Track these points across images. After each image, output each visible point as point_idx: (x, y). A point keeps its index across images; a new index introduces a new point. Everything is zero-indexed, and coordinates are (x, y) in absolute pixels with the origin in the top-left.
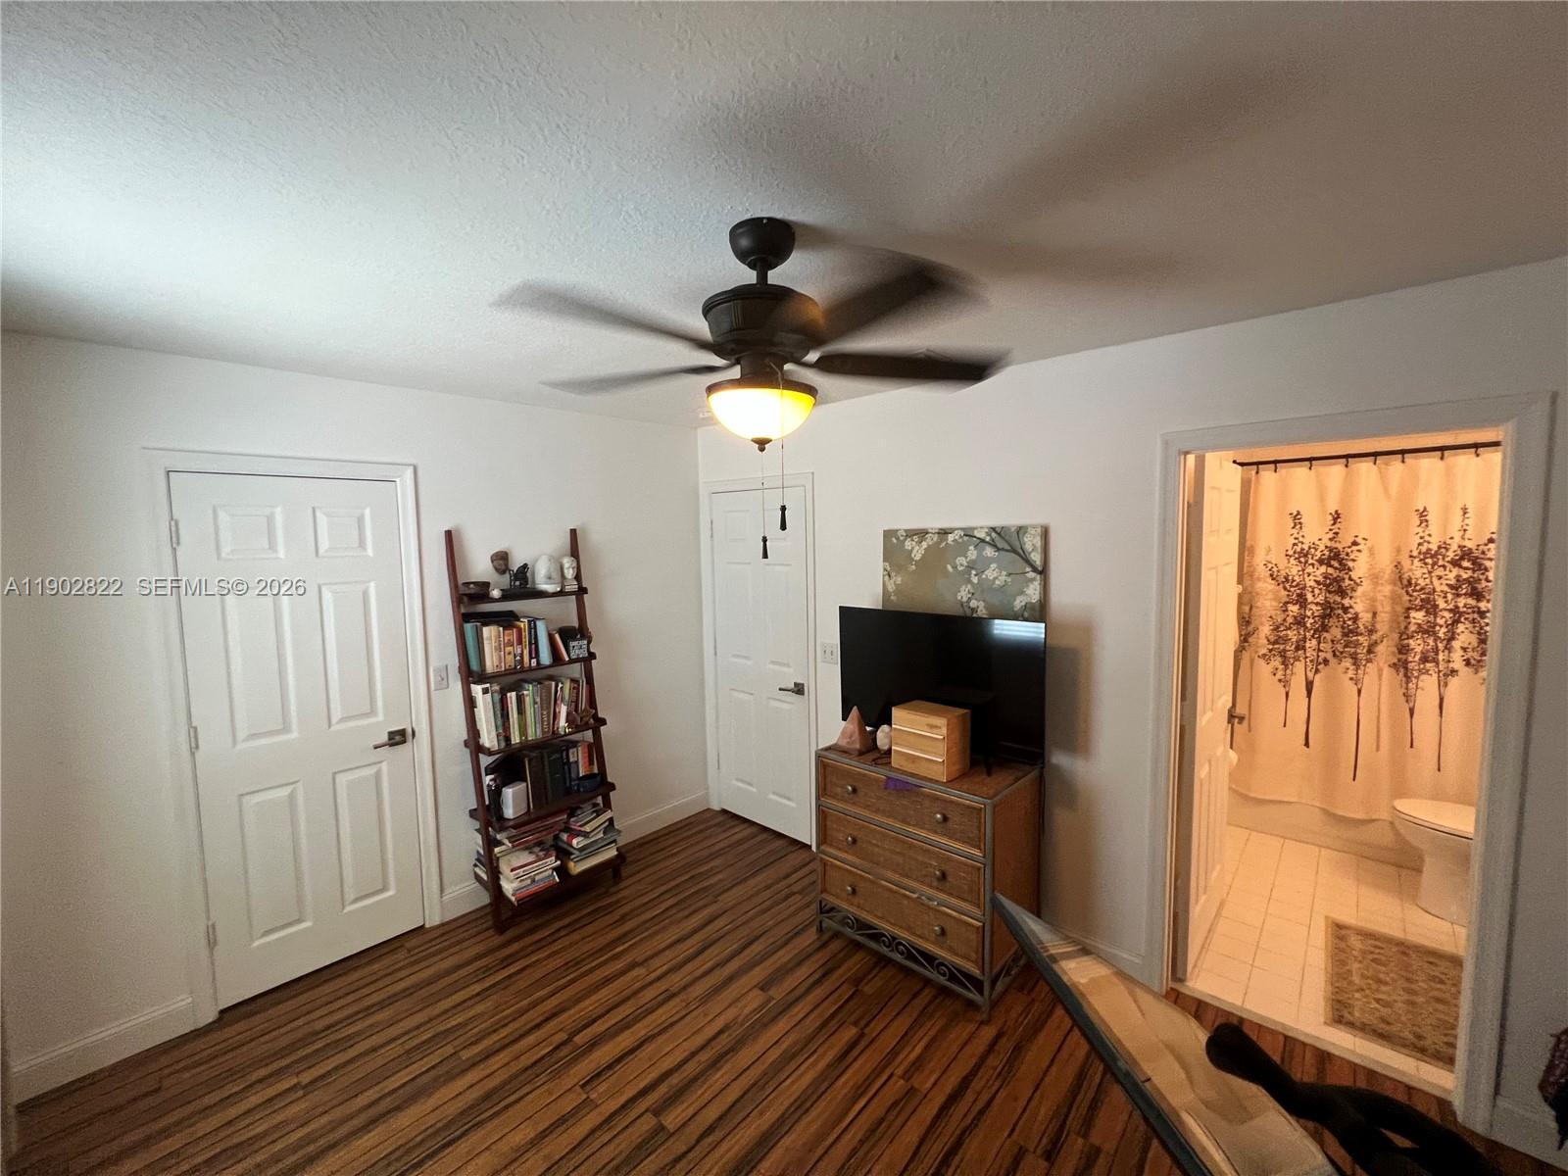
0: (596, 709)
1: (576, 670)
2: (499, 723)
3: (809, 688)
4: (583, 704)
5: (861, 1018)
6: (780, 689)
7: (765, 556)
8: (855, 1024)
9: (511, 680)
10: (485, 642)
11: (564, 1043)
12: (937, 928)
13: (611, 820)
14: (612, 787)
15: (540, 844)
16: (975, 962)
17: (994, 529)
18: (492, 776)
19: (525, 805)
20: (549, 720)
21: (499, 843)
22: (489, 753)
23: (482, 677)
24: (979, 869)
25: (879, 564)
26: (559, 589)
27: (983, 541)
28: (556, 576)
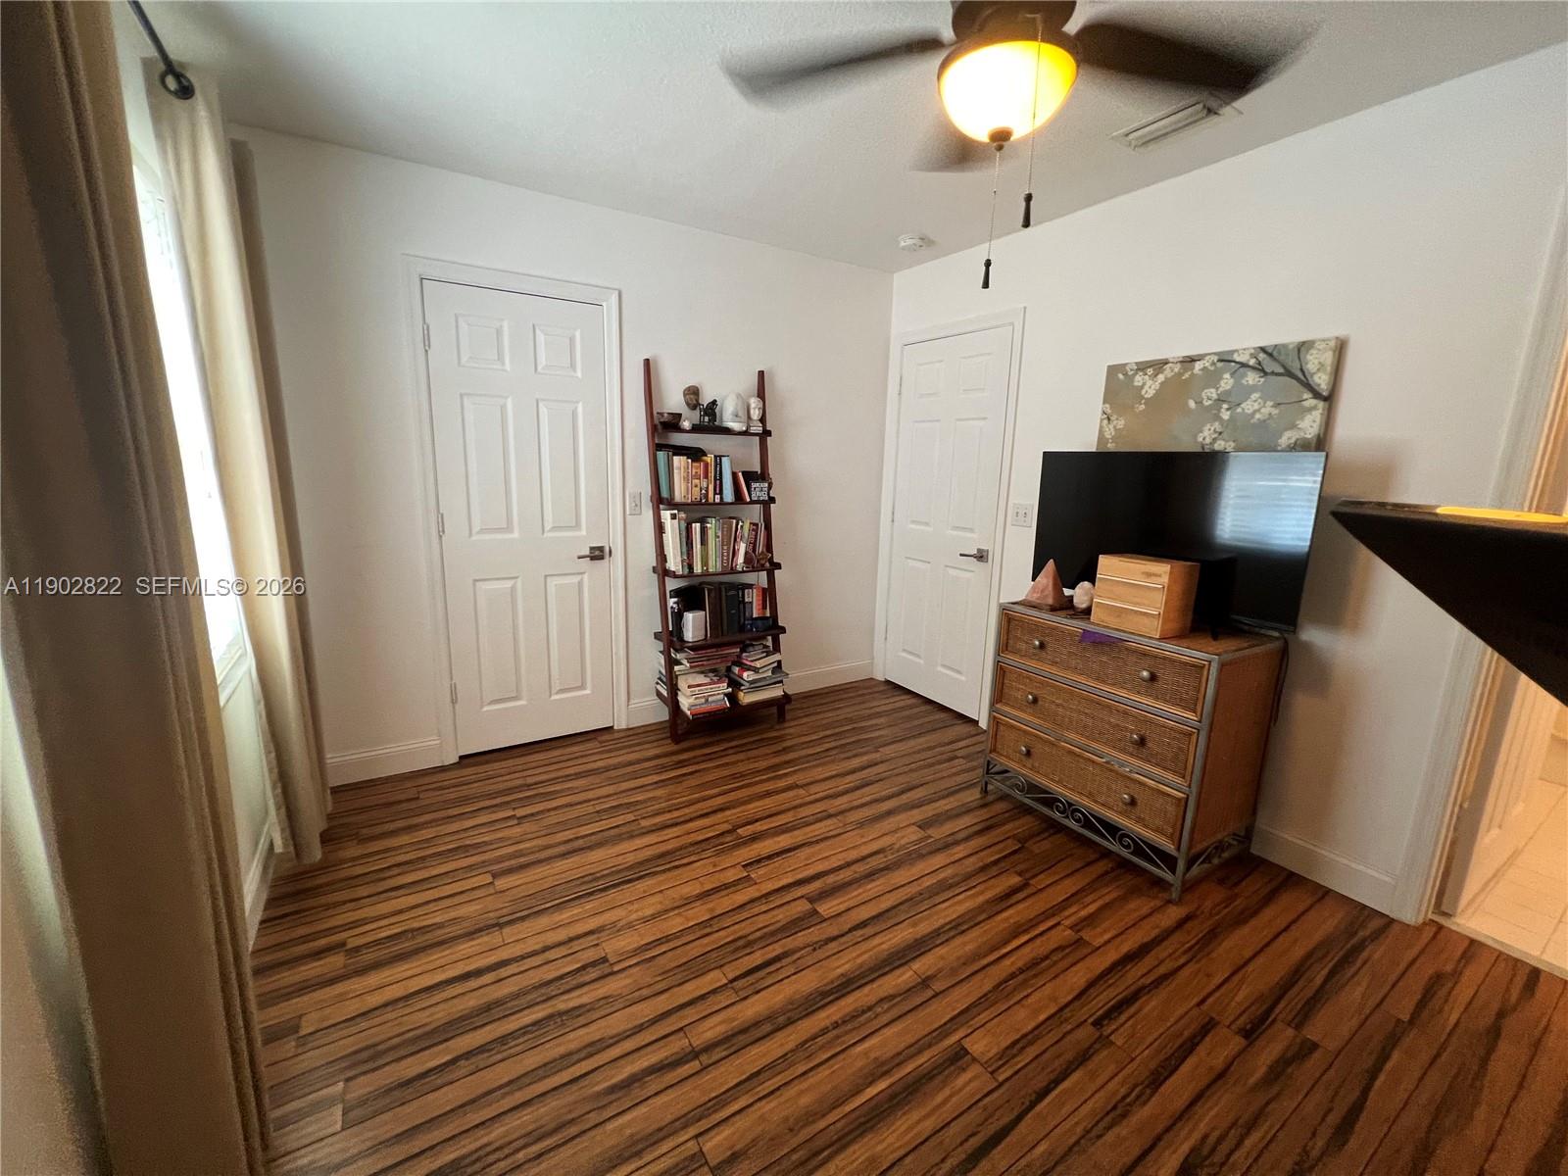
0: (772, 553)
1: (755, 513)
2: (684, 550)
3: (995, 556)
4: (761, 548)
5: (1027, 870)
6: (961, 555)
7: (986, 285)
8: (1020, 874)
9: (696, 512)
10: (675, 471)
11: (729, 832)
12: (1126, 796)
13: (779, 662)
14: (783, 630)
15: (714, 671)
16: (1171, 837)
17: (1263, 349)
18: (676, 600)
19: (703, 632)
20: (728, 555)
21: (678, 663)
22: (674, 575)
23: (671, 504)
24: (1190, 734)
25: (1097, 405)
26: (744, 429)
27: (1243, 365)
28: (742, 414)
